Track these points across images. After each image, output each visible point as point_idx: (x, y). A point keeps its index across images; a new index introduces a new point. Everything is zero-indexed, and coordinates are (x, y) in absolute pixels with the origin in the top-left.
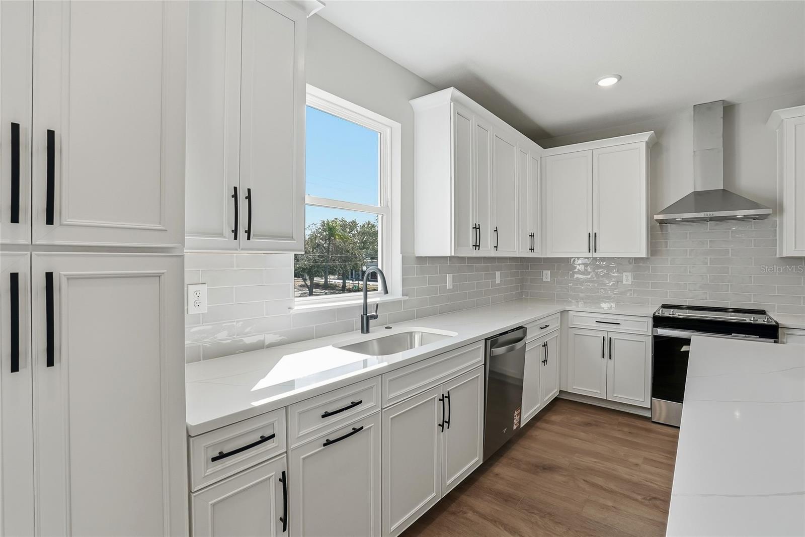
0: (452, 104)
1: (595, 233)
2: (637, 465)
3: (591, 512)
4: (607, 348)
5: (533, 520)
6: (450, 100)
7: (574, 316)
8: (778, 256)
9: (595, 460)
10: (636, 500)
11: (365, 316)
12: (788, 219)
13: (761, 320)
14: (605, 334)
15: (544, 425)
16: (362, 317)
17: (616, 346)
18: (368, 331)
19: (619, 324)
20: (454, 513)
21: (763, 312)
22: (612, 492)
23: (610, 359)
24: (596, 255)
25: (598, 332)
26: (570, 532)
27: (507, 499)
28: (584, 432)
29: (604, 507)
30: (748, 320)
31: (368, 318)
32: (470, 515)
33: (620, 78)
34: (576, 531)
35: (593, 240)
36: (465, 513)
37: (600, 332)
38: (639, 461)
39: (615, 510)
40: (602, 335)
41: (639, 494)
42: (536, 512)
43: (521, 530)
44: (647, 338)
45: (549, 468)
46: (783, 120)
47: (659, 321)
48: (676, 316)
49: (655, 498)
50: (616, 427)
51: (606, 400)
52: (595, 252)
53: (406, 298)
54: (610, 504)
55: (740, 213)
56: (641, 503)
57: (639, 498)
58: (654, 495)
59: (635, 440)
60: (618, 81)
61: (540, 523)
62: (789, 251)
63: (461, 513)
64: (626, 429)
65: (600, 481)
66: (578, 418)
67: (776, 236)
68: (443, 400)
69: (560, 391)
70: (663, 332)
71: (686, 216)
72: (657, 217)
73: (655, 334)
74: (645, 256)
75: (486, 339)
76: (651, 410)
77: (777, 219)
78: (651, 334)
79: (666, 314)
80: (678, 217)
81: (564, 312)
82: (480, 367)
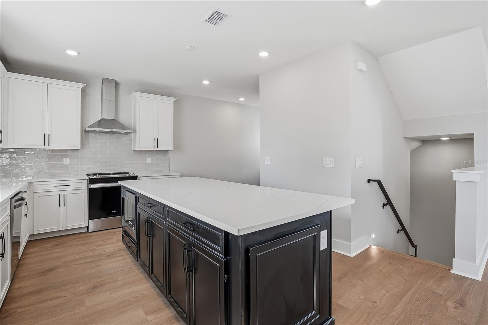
1: (49, 134)
2: (94, 249)
4: (62, 201)
5: (63, 289)
7: (37, 185)
8: (132, 150)
9: (74, 256)
10: (104, 259)
13: (127, 175)
14: (60, 193)
17: (68, 198)
19: (69, 185)
21: (128, 173)
22: (92, 262)
23: (64, 206)
26: (85, 282)
27: (37, 292)
29: (92, 268)
33: (79, 53)
34: (88, 280)
35: (47, 138)
37: (56, 192)
39: (98, 266)
40: (58, 193)
41: (104, 257)
42: (62, 286)
44: (85, 190)
45: (52, 269)
47: (91, 181)
51: (62, 230)
52: (49, 145)
54: (94, 265)
55: (123, 131)
56: (105, 259)
57: (104, 258)
58: (109, 255)
59: (87, 242)
60: (78, 54)
61: (68, 288)
62: (137, 148)
64: (79, 240)
66: (49, 245)
67: (132, 142)
68: (2, 238)
69: (29, 235)
70: (93, 186)
71: (101, 129)
72: (88, 129)
73: (89, 188)
74: (80, 148)
75: (11, 198)
76: (88, 227)
77: (132, 135)
78: (87, 188)
79: (95, 177)
80: (98, 130)
81: (31, 183)
82: (9, 217)
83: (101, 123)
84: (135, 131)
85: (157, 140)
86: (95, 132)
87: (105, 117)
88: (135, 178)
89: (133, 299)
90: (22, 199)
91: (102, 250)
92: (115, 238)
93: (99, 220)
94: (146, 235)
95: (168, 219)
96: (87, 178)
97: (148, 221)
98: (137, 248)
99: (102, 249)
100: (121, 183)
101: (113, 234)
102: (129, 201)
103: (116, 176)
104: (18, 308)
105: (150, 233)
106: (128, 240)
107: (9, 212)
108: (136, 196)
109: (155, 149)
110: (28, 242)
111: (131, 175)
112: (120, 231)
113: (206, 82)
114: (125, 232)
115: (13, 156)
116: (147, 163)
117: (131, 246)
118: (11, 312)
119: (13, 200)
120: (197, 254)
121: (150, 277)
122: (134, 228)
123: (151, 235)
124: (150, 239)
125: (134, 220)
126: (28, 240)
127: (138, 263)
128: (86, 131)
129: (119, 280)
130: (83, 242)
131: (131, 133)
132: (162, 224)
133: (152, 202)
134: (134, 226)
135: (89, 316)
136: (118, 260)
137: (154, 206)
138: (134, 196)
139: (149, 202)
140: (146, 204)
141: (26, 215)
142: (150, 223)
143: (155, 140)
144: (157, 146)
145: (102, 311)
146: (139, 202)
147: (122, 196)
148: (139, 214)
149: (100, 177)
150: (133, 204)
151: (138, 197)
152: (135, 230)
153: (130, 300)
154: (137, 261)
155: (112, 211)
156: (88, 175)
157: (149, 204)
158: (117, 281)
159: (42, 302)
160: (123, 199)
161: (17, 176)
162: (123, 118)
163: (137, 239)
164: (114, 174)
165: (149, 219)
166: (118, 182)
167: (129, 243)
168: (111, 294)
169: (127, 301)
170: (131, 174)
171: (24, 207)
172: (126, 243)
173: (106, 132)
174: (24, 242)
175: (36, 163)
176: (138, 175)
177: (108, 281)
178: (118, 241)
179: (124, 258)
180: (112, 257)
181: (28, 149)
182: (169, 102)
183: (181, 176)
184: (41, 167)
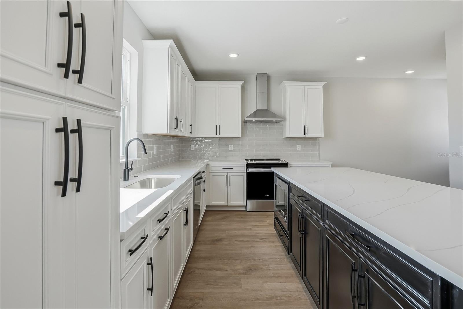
0: (170, 48)
1: (219, 126)
2: (251, 229)
3: (245, 251)
4: (228, 181)
5: (226, 262)
6: (169, 46)
7: (212, 166)
8: (283, 137)
9: (235, 232)
10: (258, 241)
11: (127, 170)
12: (288, 122)
13: (278, 162)
14: (227, 174)
15: (205, 223)
16: (125, 170)
17: (232, 179)
18: (128, 179)
19: (232, 168)
20: (189, 274)
21: (279, 160)
22: (248, 241)
23: (229, 185)
24: (220, 136)
25: (223, 173)
26: (242, 261)
27: (209, 258)
28: (224, 222)
29: (248, 248)
30: (279, 162)
31: (128, 170)
32: (197, 271)
33: (238, 55)
34: (245, 260)
35: (218, 129)
36: (195, 271)
37: (224, 173)
38: (251, 227)
39: (253, 247)
41: (258, 239)
42: (225, 259)
43: (224, 268)
44: (244, 174)
45: (219, 240)
46: (285, 86)
47: (249, 166)
48: (255, 162)
49: (263, 239)
50: (235, 217)
51: (228, 206)
52: (219, 135)
53: (140, 159)
54: (250, 246)
55: (274, 120)
57: (258, 240)
58: (262, 238)
59: (245, 220)
60: (238, 56)
61: (229, 262)
62: (288, 135)
63: (192, 272)
64: (239, 217)
65: (242, 239)
66: (218, 217)
67: (282, 130)
68: (186, 210)
69: (207, 206)
70: (250, 170)
71: (257, 119)
72: (246, 119)
73: (247, 171)
74: (240, 137)
75: (193, 177)
76: (246, 206)
77: (283, 123)
78: (246, 172)
79: (252, 162)
80: (254, 120)
81: (208, 165)
82: (192, 192)
83: (256, 114)
84: (284, 119)
85: (307, 127)
86: (251, 122)
87: (260, 108)
88: (285, 165)
89: (284, 298)
90: (201, 178)
91: (257, 232)
92: (268, 221)
93: (255, 202)
94: (299, 231)
95: (327, 221)
96: (245, 162)
97: (301, 216)
98: (289, 240)
99: (257, 230)
100: (273, 169)
101: (265, 217)
102: (281, 188)
103: (269, 162)
104: (196, 268)
105: (303, 230)
106: (279, 228)
107: (192, 188)
108: (288, 186)
109: (304, 136)
110: (206, 211)
111: (283, 162)
112: (272, 215)
113: (361, 59)
114: (277, 218)
115: (198, 143)
116: (297, 150)
117: (283, 235)
118: (192, 271)
119: (195, 179)
120: (373, 285)
121: (302, 279)
122: (286, 218)
123: (304, 232)
124: (304, 236)
125: (286, 210)
126: (206, 209)
127: (289, 256)
128: (245, 122)
129: (271, 269)
130: (242, 220)
131: (282, 121)
132: (319, 225)
133: (307, 196)
134: (286, 217)
135: (244, 300)
136: (271, 246)
137: (308, 200)
138: (286, 186)
139: (303, 194)
140: (299, 197)
141: (204, 190)
142: (303, 219)
143: (304, 127)
144: (307, 133)
145: (256, 300)
146: (291, 192)
147: (275, 183)
148: (291, 205)
149: (256, 162)
150: (285, 193)
151: (290, 187)
152: (287, 221)
153: (282, 298)
154: (289, 254)
155: (266, 195)
156: (246, 160)
157: (302, 196)
158: (268, 269)
159: (211, 269)
160: (276, 185)
161: (200, 158)
162: (275, 108)
163: (288, 230)
164: (267, 160)
165: (303, 214)
166: (271, 168)
167: (280, 231)
168: (263, 283)
169: (278, 298)
170: (283, 160)
171: (203, 184)
172: (278, 231)
173: (261, 122)
174: (203, 212)
175: (211, 149)
176: (289, 162)
177: (262, 267)
178: (270, 225)
179: (276, 245)
180: (265, 241)
181: (207, 138)
182: (318, 87)
183: (333, 166)
184: (214, 152)
